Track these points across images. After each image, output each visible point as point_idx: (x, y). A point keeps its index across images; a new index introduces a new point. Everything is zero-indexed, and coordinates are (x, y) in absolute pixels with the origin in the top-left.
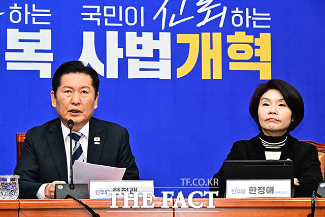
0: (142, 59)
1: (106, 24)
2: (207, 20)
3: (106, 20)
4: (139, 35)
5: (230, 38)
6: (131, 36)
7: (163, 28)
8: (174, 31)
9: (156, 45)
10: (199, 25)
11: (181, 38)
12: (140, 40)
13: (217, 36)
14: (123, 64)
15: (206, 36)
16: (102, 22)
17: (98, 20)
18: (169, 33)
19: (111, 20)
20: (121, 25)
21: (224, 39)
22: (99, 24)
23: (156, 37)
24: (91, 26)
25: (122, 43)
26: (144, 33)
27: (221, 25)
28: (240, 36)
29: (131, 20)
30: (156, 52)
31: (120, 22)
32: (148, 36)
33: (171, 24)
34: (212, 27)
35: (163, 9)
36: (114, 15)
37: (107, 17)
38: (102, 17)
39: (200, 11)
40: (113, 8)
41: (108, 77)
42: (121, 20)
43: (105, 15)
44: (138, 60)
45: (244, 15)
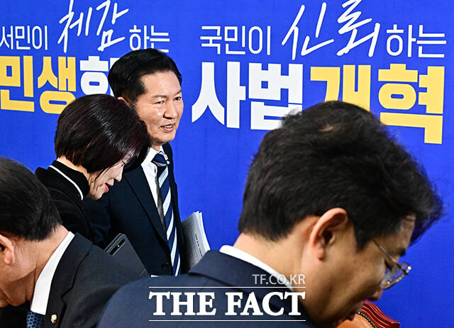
0: (268, 103)
1: (228, 52)
2: (351, 45)
3: (227, 45)
4: (265, 68)
5: (383, 75)
6: (254, 68)
7: (294, 58)
8: (308, 63)
9: (285, 82)
10: (340, 53)
11: (317, 73)
12: (265, 76)
13: (365, 70)
14: (245, 107)
15: (349, 69)
16: (223, 49)
17: (218, 46)
18: (301, 66)
19: (234, 46)
20: (244, 53)
21: (374, 76)
22: (219, 53)
23: (285, 72)
24: (210, 55)
25: (244, 81)
26: (270, 66)
27: (371, 54)
28: (398, 71)
29: (256, 47)
30: (285, 93)
31: (242, 49)
32: (275, 68)
33: (304, 52)
34: (358, 57)
35: (294, 28)
36: (235, 39)
37: (227, 42)
38: (223, 43)
39: (342, 31)
40: (236, 29)
41: (228, 126)
42: (244, 45)
43: (227, 39)
44: (263, 103)
45: (405, 37)
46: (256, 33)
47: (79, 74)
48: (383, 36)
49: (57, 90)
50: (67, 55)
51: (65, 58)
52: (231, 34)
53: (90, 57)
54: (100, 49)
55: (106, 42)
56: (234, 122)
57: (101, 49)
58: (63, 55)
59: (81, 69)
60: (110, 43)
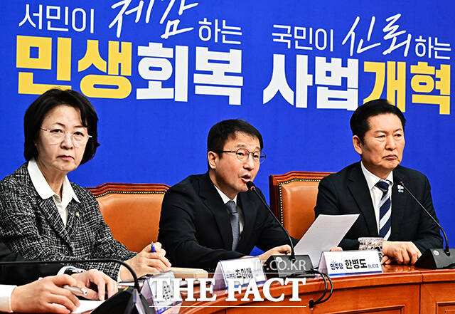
0: (331, 87)
1: (297, 47)
2: (393, 47)
3: (297, 42)
4: (329, 61)
5: (413, 69)
6: (320, 61)
7: (351, 55)
8: (362, 58)
9: (345, 72)
10: (385, 53)
11: (369, 67)
12: (329, 67)
13: (402, 65)
14: (312, 91)
15: (391, 64)
16: (293, 44)
17: (289, 42)
18: (357, 60)
19: (301, 43)
20: (311, 49)
21: (408, 69)
22: (289, 47)
23: (344, 65)
24: (281, 48)
25: (311, 70)
26: (333, 59)
27: (406, 54)
28: (422, 67)
29: (321, 44)
30: (344, 80)
31: (310, 46)
32: (337, 62)
33: (359, 51)
34: (397, 56)
35: (352, 33)
36: (304, 37)
37: (297, 39)
38: (293, 40)
39: (386, 38)
40: (304, 29)
41: (297, 106)
42: (311, 43)
43: (296, 37)
44: (327, 88)
45: (426, 44)
46: (321, 34)
47: (136, 60)
48: (413, 43)
49: (106, 74)
50: (120, 40)
51: (118, 43)
52: (300, 33)
53: (150, 44)
54: (163, 37)
55: (171, 30)
56: (302, 103)
57: (165, 36)
58: (115, 39)
59: (139, 54)
60: (175, 32)
